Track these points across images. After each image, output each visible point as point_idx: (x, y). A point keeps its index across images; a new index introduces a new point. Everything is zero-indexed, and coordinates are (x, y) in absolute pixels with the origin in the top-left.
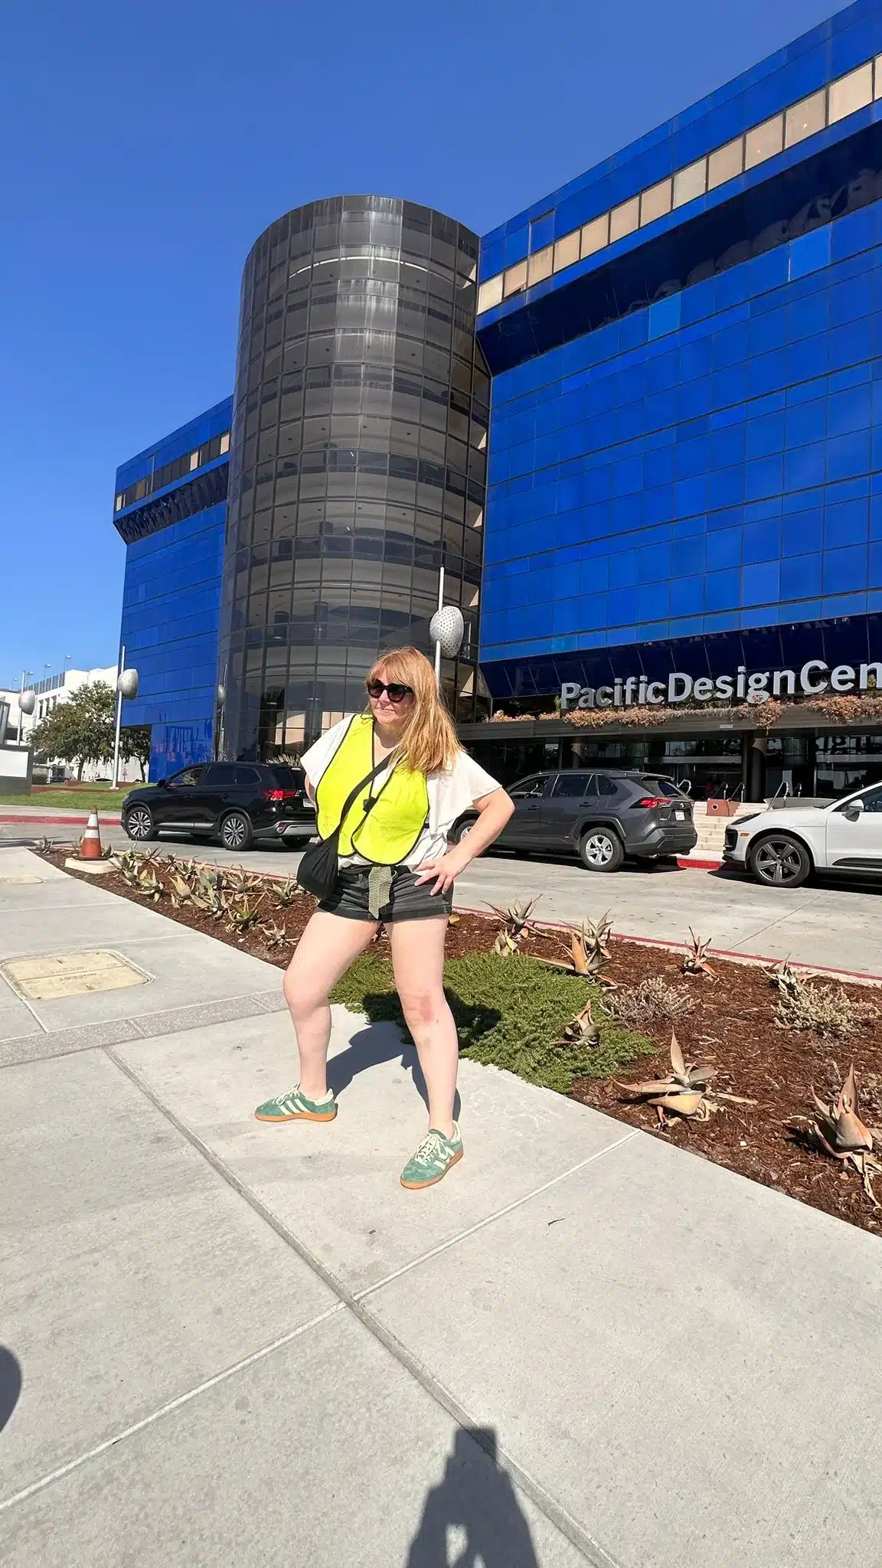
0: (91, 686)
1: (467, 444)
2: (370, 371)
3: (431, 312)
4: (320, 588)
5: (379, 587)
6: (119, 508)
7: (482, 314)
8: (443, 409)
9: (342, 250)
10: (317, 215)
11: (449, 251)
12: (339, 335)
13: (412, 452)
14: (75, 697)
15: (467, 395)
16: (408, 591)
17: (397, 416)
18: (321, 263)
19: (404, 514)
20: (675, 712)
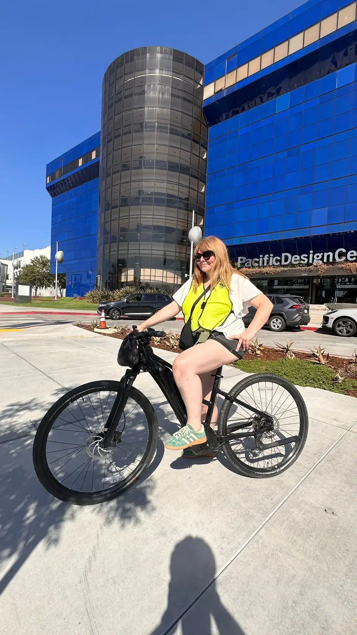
0: (39, 257)
1: (199, 157)
2: (160, 125)
3: (185, 99)
4: (141, 218)
5: (164, 218)
6: (48, 182)
7: (205, 100)
8: (189, 142)
9: (147, 71)
10: (136, 56)
11: (192, 72)
12: (146, 109)
13: (177, 161)
14: (33, 262)
15: (199, 136)
16: (176, 219)
17: (171, 144)
18: (138, 77)
19: (173, 187)
20: (284, 269)
